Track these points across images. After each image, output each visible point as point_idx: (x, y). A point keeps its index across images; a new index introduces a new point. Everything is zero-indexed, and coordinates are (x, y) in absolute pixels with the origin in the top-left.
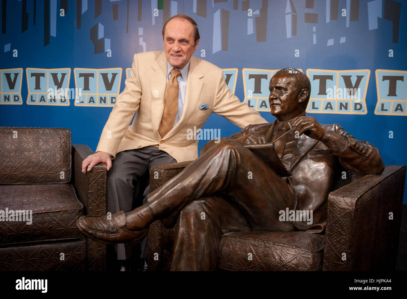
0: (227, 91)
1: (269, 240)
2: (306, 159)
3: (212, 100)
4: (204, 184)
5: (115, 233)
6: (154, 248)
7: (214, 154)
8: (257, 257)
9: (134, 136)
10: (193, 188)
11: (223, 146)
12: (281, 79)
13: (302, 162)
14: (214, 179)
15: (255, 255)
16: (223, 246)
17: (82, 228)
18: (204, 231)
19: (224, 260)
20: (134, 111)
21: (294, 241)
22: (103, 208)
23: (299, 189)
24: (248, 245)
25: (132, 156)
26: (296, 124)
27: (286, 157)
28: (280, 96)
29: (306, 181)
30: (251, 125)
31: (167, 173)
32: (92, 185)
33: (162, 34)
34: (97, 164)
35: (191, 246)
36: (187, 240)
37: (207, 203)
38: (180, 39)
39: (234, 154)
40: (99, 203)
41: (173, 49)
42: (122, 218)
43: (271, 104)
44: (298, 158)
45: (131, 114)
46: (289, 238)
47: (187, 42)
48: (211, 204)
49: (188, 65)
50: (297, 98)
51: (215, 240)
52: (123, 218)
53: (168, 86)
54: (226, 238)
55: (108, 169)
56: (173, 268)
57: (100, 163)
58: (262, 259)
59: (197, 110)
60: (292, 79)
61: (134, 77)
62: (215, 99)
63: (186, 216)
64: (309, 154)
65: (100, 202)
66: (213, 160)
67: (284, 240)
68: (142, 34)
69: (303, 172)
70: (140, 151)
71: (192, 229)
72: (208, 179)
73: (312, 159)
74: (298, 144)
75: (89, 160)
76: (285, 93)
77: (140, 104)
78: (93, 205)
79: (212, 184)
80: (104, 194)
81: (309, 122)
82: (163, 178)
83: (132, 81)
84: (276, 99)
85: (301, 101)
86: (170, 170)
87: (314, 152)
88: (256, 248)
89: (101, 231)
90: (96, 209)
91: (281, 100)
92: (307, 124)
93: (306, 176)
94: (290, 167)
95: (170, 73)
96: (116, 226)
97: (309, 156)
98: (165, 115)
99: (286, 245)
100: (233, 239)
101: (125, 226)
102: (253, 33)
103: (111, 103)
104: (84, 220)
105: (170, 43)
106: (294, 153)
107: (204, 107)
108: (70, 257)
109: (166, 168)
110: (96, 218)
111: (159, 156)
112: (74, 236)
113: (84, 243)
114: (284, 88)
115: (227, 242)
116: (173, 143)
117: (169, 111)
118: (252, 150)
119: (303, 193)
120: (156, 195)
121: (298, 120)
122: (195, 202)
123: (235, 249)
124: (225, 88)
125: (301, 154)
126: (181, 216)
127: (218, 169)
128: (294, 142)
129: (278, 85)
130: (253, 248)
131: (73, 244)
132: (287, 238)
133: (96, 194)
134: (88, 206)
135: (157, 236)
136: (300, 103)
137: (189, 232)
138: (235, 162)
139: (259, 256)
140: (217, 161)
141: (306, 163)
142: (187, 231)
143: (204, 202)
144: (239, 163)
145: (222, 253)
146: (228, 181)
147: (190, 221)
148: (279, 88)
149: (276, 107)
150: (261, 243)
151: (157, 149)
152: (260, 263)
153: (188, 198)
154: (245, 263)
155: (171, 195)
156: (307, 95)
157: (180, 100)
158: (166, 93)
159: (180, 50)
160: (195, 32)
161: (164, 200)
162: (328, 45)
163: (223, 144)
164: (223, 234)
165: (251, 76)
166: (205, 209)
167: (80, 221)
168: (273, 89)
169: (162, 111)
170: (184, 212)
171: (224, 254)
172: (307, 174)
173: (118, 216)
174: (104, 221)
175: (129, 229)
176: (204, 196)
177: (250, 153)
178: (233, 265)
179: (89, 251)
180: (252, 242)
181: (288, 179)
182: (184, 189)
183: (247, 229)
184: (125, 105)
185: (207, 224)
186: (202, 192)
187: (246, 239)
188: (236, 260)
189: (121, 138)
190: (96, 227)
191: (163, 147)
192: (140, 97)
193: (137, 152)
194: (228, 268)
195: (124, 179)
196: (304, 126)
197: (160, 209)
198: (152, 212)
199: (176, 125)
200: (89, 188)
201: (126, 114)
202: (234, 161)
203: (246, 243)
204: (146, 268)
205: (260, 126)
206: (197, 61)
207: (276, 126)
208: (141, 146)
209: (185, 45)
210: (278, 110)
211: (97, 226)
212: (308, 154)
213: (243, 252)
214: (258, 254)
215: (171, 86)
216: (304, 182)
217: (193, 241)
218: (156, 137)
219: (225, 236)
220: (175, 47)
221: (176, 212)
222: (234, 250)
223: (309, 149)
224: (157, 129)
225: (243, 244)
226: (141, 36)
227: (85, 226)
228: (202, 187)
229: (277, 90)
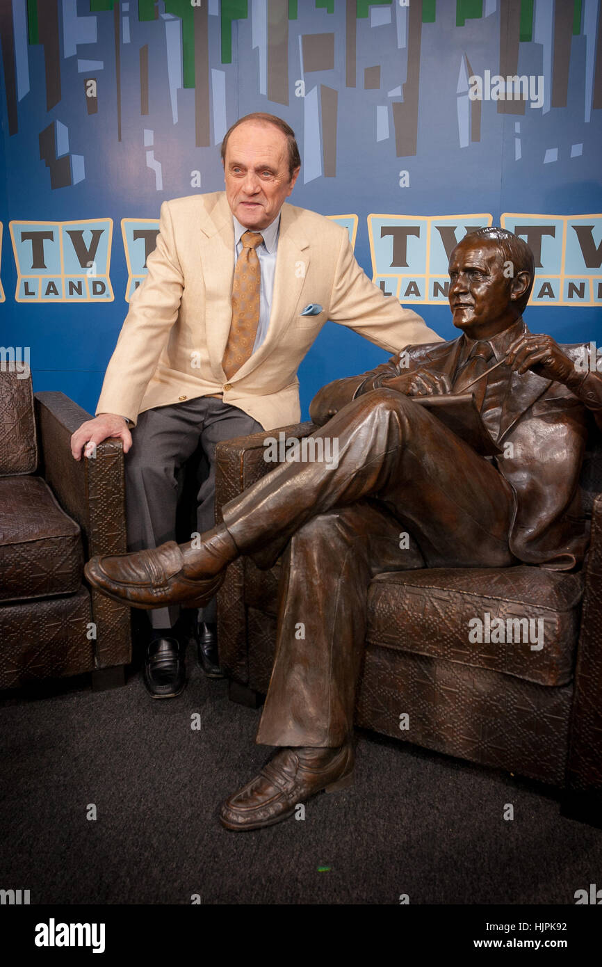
0: (358, 273)
1: (470, 588)
2: (531, 417)
3: (327, 295)
4: (339, 482)
5: (162, 587)
6: (229, 606)
7: (356, 422)
8: (446, 621)
9: (170, 375)
10: (315, 491)
11: (375, 405)
12: (475, 252)
13: (521, 424)
14: (358, 471)
15: (443, 618)
16: (377, 601)
17: (97, 581)
18: (340, 575)
19: (379, 627)
20: (167, 326)
21: (521, 589)
22: (120, 530)
23: (518, 480)
24: (427, 598)
25: (170, 418)
26: (513, 349)
27: (488, 415)
28: (474, 287)
29: (530, 464)
30: (410, 345)
31: (251, 457)
32: (96, 485)
33: (220, 155)
34: (102, 440)
35: (317, 606)
36: (306, 593)
37: (343, 519)
38: (258, 165)
39: (397, 417)
40: (111, 519)
41: (243, 188)
42: (173, 556)
43: (454, 303)
44: (514, 417)
45: (164, 331)
46: (511, 584)
47: (274, 173)
48: (350, 521)
49: (277, 220)
50: (508, 291)
51: (360, 592)
52: (176, 556)
53: (238, 269)
54: (382, 585)
55: (126, 449)
56: (280, 649)
57: (108, 439)
58: (458, 625)
59: (299, 316)
60: (498, 251)
61: (167, 252)
62: (333, 292)
63: (302, 546)
64: (537, 408)
65: (113, 519)
66: (354, 433)
67: (502, 588)
68: (152, 144)
69: (524, 445)
70: (184, 407)
71: (315, 571)
72: (346, 474)
73: (541, 417)
74: (513, 388)
75: (87, 434)
76: (483, 282)
77: (180, 309)
78: (101, 525)
79: (355, 482)
80: (121, 502)
81: (541, 346)
82: (243, 466)
83: (162, 260)
84: (465, 293)
85: (515, 297)
86: (257, 450)
87: (545, 404)
88: (444, 604)
89: (135, 585)
90: (107, 532)
91: (474, 296)
92: (537, 351)
93: (531, 453)
94: (498, 434)
95: (240, 240)
96: (163, 573)
97: (535, 412)
98: (235, 331)
99: (505, 598)
100: (397, 586)
101: (182, 572)
102: (388, 137)
103: (94, 294)
104: (100, 566)
105: (238, 176)
106: (505, 405)
107: (312, 309)
108: (61, 629)
109: (249, 446)
110: (121, 558)
111: (224, 416)
112: (65, 588)
113: (86, 600)
114: (480, 271)
115: (383, 593)
116: (249, 389)
117: (241, 321)
118: (429, 407)
119: (527, 488)
120: (239, 507)
121: (517, 341)
122: (320, 518)
123: (402, 608)
124: (353, 269)
125: (520, 409)
126: (292, 547)
127: (366, 452)
128: (503, 383)
129: (468, 265)
130: (438, 604)
131: (65, 603)
132: (506, 584)
133: (105, 502)
134: (89, 526)
135: (235, 582)
136: (514, 301)
137: (310, 578)
138: (400, 435)
139: (452, 620)
140: (363, 435)
141: (529, 427)
142: (306, 576)
143: (338, 518)
144: (408, 437)
145: (374, 613)
146: (386, 474)
147: (312, 556)
148: (472, 271)
149: (465, 311)
150: (454, 595)
151: (220, 403)
152: (454, 634)
153: (307, 512)
154: (422, 634)
155: (271, 506)
156: (527, 283)
157: (262, 298)
158: (235, 285)
159: (258, 190)
160: (289, 151)
161: (257, 517)
162: (545, 162)
163: (374, 399)
164: (372, 577)
165: (385, 231)
166: (341, 531)
167: (93, 568)
168: (458, 273)
169: (229, 323)
170: (299, 540)
171: (379, 615)
172: (533, 448)
173: (166, 553)
174: (140, 563)
175: (186, 577)
176: (337, 506)
177: (426, 414)
178: (398, 637)
179: (97, 616)
180: (438, 593)
181: (494, 459)
182: (297, 493)
183: (417, 563)
184: (150, 312)
185: (346, 561)
186: (334, 498)
187: (425, 587)
188: (403, 628)
189: (146, 383)
190: (125, 577)
191: (230, 398)
192: (179, 294)
193: (179, 410)
194: (386, 643)
195: (159, 468)
196: (530, 353)
197: (250, 535)
198: (235, 542)
199: (257, 352)
200: (89, 491)
201: (154, 332)
202: (398, 434)
203: (425, 594)
204: (208, 639)
205: (429, 349)
206: (295, 212)
207: (463, 349)
208: (185, 398)
209: (268, 179)
210: (468, 316)
211: (126, 575)
212: (534, 408)
213: (418, 612)
214: (450, 616)
215: (245, 268)
216: (527, 464)
217: (320, 596)
218: (216, 378)
219: (379, 581)
220: (249, 183)
221: (281, 540)
222: (398, 608)
223: (536, 398)
224: (221, 360)
225: (418, 597)
226: (150, 148)
227: (103, 578)
228: (335, 488)
229: (467, 276)
